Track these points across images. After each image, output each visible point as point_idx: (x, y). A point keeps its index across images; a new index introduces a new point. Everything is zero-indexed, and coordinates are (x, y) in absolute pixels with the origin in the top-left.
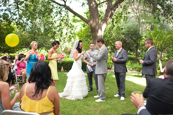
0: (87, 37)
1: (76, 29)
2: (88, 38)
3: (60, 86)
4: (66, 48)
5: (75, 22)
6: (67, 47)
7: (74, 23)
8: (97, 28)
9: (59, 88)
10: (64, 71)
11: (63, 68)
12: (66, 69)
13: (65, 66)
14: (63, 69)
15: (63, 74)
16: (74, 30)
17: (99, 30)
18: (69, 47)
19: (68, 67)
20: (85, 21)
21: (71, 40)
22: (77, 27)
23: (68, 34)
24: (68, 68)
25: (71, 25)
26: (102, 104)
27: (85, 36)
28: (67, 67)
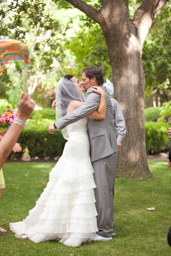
0: (99, 55)
1: (68, 28)
2: (103, 58)
3: (18, 204)
4: (39, 86)
5: (67, 8)
6: (44, 83)
7: (63, 9)
8: (125, 30)
9: (14, 209)
10: (32, 161)
11: (30, 150)
12: (37, 154)
13: (35, 145)
14: (30, 154)
15: (29, 168)
16: (63, 32)
17: (130, 36)
18: (49, 83)
19: (42, 149)
20: (88, 12)
21: (52, 66)
22: (71, 22)
23: (41, 47)
24: (42, 152)
25: (51, 20)
26: (129, 251)
27: (93, 54)
28: (39, 148)
